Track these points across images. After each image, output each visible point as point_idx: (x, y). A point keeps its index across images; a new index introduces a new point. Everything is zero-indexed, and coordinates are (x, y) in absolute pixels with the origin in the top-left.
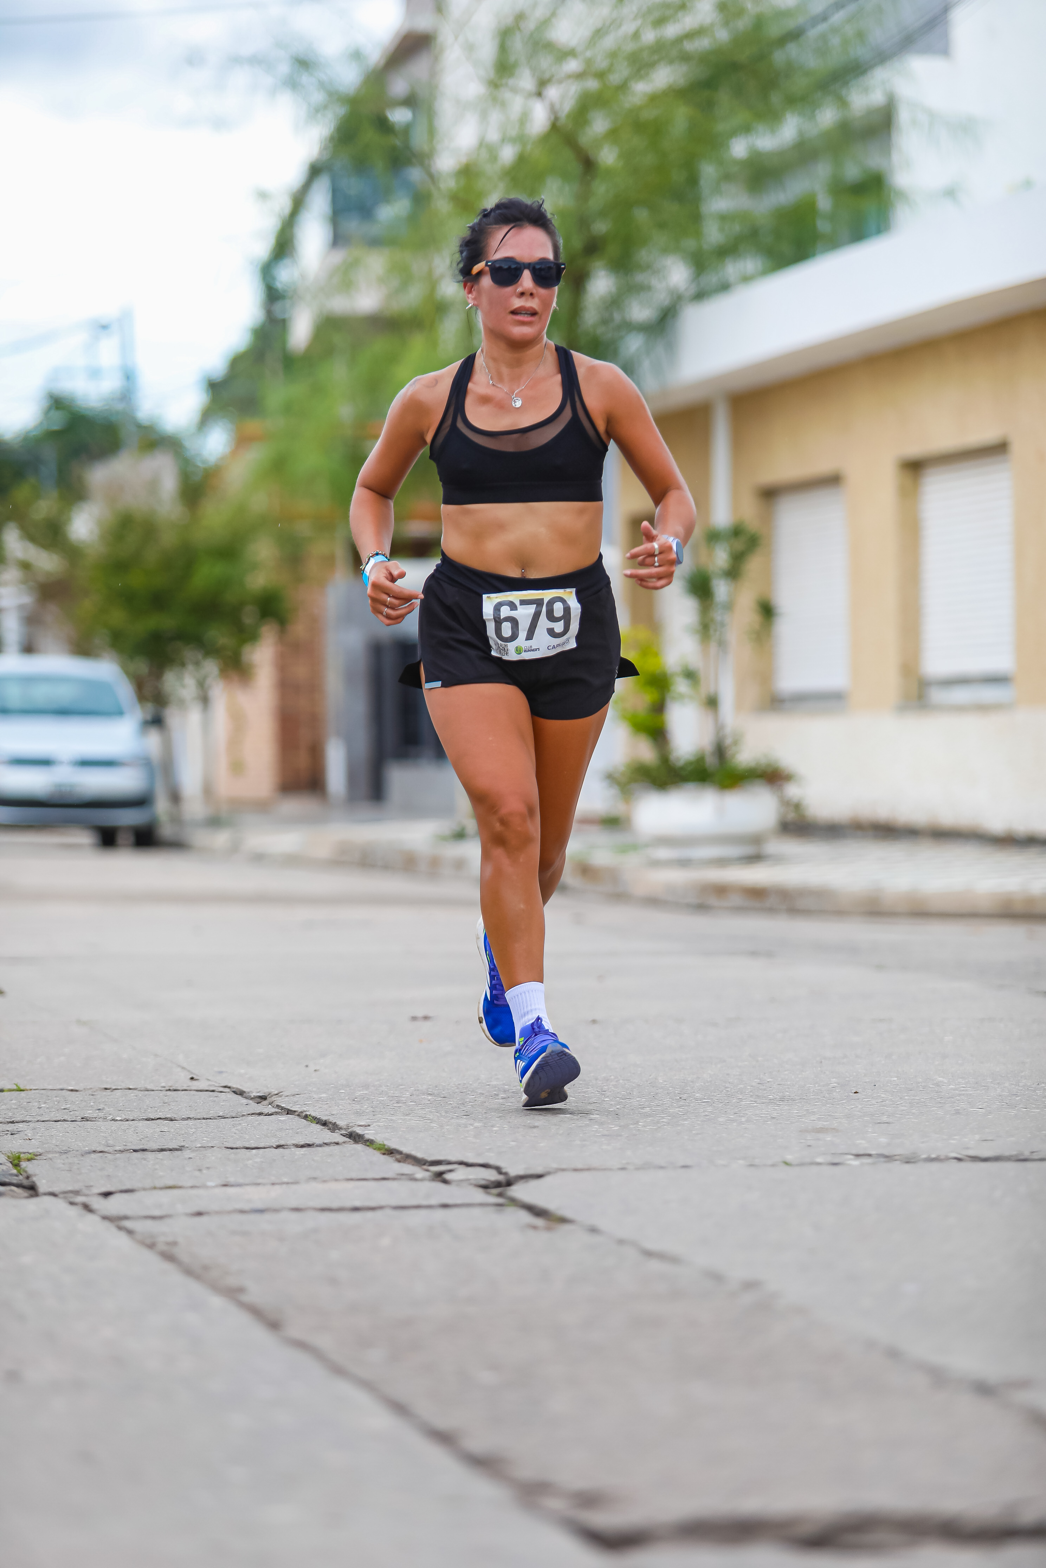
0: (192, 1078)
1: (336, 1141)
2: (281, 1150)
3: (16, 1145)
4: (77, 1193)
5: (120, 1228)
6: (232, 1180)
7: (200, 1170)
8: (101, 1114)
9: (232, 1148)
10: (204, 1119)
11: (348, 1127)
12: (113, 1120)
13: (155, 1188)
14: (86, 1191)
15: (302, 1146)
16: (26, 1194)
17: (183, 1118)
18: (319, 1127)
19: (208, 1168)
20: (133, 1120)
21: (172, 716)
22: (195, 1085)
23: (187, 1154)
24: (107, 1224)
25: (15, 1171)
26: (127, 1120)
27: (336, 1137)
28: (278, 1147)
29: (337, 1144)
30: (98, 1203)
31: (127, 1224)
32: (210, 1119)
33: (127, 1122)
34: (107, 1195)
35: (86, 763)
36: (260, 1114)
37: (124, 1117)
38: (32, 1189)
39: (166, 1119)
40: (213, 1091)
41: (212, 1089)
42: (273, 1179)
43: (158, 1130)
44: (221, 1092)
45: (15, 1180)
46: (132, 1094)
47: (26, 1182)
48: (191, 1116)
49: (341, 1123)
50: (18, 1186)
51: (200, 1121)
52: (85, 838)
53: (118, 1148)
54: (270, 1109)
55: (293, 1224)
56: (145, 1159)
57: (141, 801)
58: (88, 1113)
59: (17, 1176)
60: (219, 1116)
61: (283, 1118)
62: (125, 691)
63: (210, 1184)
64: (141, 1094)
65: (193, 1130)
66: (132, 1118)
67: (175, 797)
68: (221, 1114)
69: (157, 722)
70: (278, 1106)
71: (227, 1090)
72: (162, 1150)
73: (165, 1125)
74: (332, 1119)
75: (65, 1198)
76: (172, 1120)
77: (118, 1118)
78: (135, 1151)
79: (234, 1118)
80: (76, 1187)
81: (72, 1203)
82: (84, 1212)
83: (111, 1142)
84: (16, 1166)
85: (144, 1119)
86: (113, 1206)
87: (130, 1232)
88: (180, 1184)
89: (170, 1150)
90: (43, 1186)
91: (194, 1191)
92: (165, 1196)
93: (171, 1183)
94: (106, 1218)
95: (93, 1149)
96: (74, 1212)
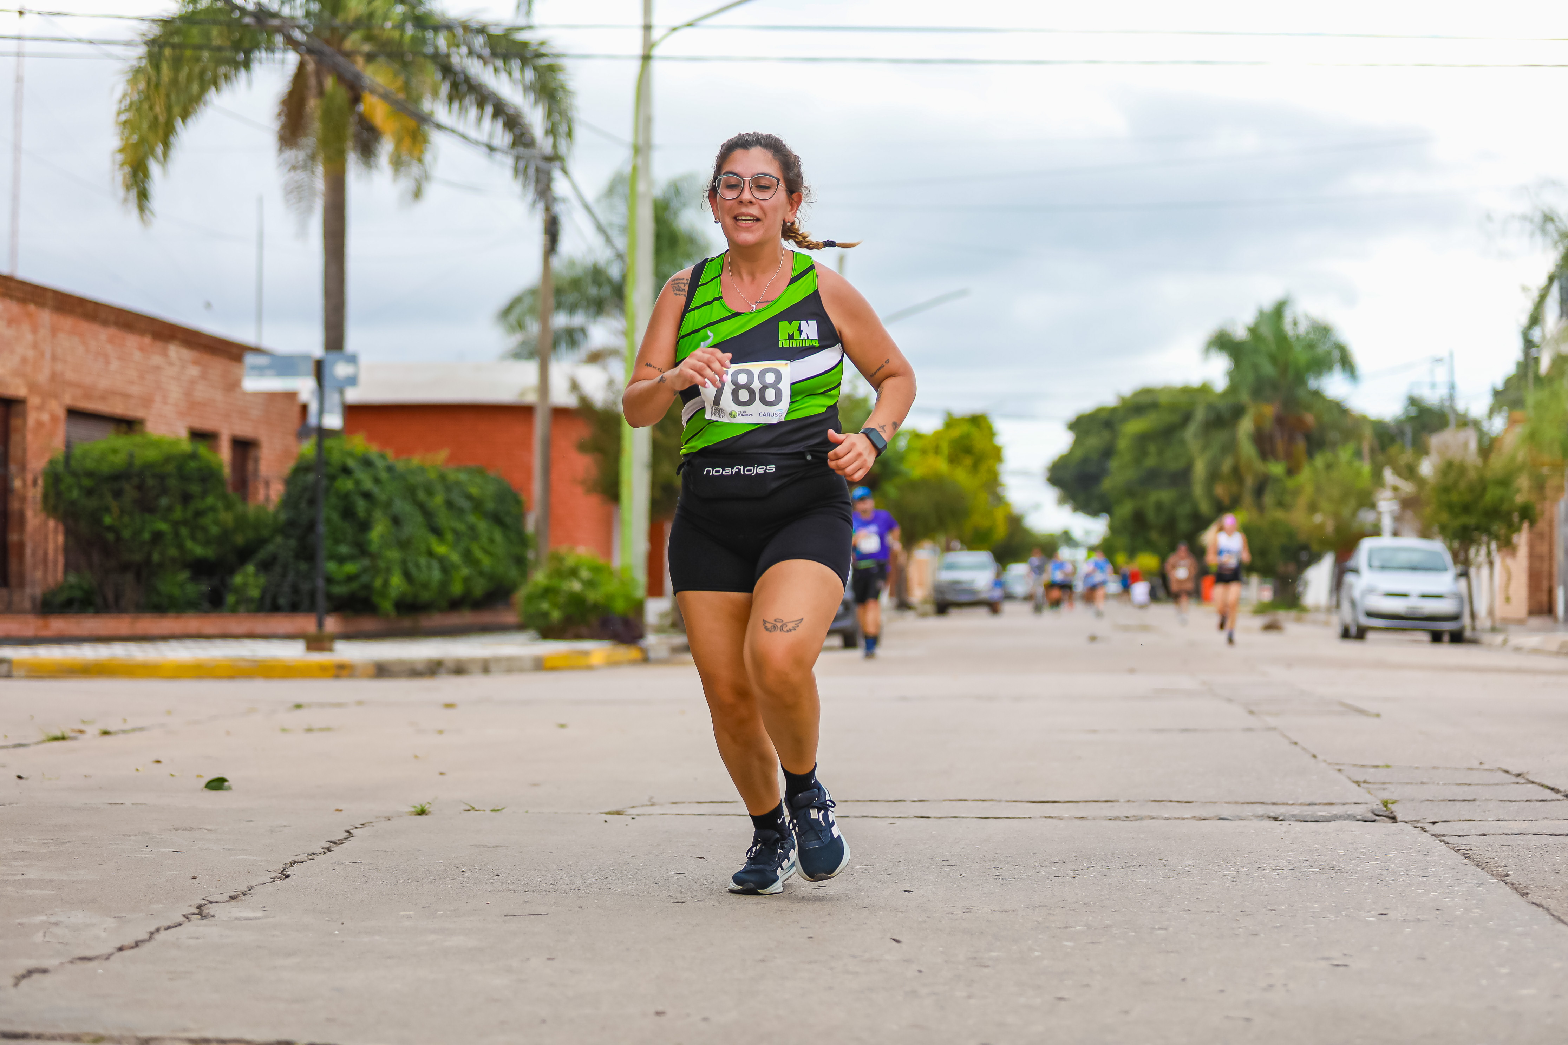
0: (1481, 764)
1: (1559, 798)
2: (1528, 803)
3: (1386, 795)
4: (1418, 821)
5: (1441, 841)
6: (1501, 817)
7: (1484, 812)
8: (1432, 781)
10: (1487, 785)
11: (1565, 792)
13: (1460, 821)
14: (1422, 821)
15: (1540, 801)
16: (1391, 822)
17: (1476, 785)
18: (1549, 791)
19: (1489, 811)
20: (1449, 784)
21: (1473, 571)
22: (1482, 767)
23: (1477, 803)
24: (1433, 839)
25: (1385, 809)
27: (1559, 796)
28: (1527, 801)
29: (1559, 800)
30: (1429, 827)
31: (1443, 838)
32: (1490, 785)
33: (1446, 785)
34: (1434, 823)
35: (1424, 596)
36: (1518, 783)
37: (1444, 783)
38: (1394, 819)
39: (1466, 784)
40: (1492, 771)
41: (1491, 769)
42: (1524, 818)
43: (1462, 790)
44: (1496, 771)
45: (1385, 814)
46: (1448, 771)
47: (1390, 815)
48: (1480, 783)
49: (1562, 789)
50: (1386, 817)
51: (1485, 786)
52: (1425, 637)
53: (1440, 799)
54: (1523, 781)
55: (1536, 841)
56: (1455, 805)
57: (1455, 618)
58: (1425, 780)
59: (1386, 811)
60: (1494, 784)
61: (1530, 785)
62: (1448, 558)
63: (1489, 819)
65: (1482, 791)
67: (1473, 616)
68: (1496, 783)
69: (1465, 574)
70: (1527, 780)
71: (1499, 770)
72: (1464, 801)
73: (1466, 788)
74: (1557, 787)
75: (1412, 824)
76: (1469, 785)
77: (1441, 783)
78: (1450, 800)
79: (1503, 785)
80: (1418, 819)
81: (1415, 827)
82: (1422, 832)
83: (1437, 796)
84: (1386, 806)
85: (1454, 784)
86: (1438, 829)
87: (1447, 843)
88: (1474, 819)
89: (1469, 801)
90: (1399, 817)
91: (1481, 823)
92: (1466, 825)
93: (1469, 818)
94: (1433, 835)
95: (1427, 798)
96: (1416, 831)
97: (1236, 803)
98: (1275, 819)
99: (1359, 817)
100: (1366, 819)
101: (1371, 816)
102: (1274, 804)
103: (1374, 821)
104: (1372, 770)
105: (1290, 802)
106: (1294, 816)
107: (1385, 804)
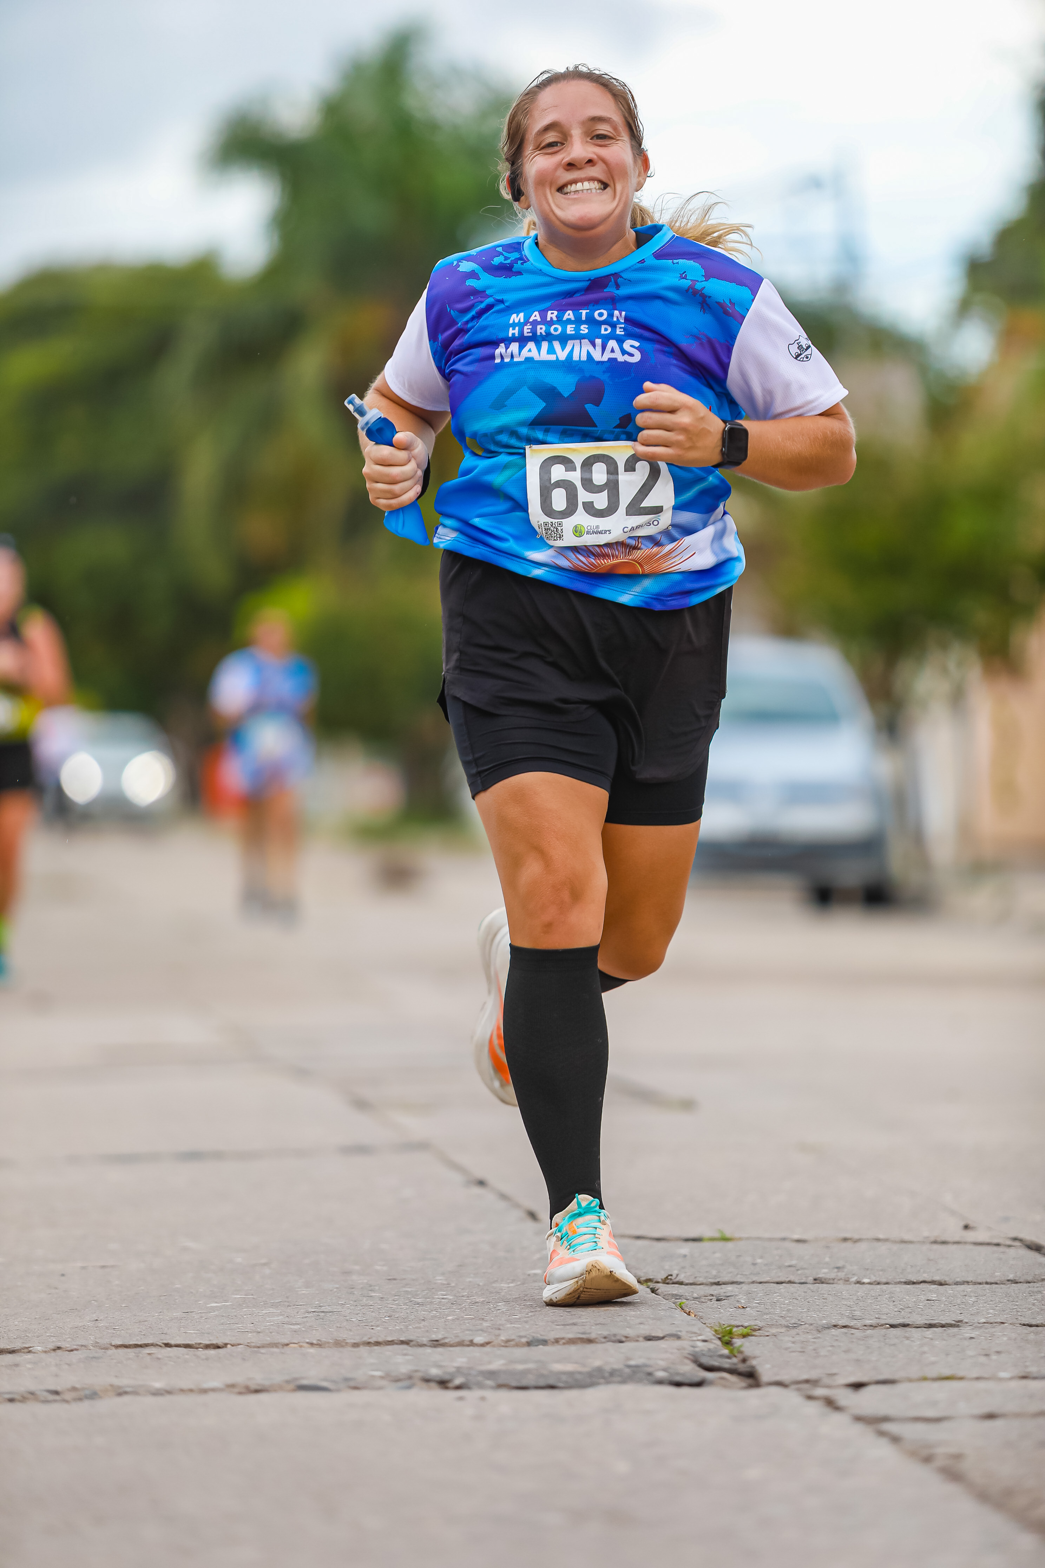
0: (966, 1227)
3: (725, 1315)
4: (816, 1383)
5: (882, 1434)
6: (1033, 1369)
7: (987, 1355)
8: (841, 1275)
9: (1031, 1326)
10: (987, 1283)
12: (858, 1282)
13: (925, 1379)
14: (826, 1381)
16: (743, 1384)
17: (957, 1282)
19: (998, 1352)
20: (887, 1283)
22: (970, 1236)
23: (966, 1332)
24: (859, 1427)
25: (726, 1352)
26: (879, 1284)
30: (846, 1398)
31: (887, 1427)
32: (996, 1283)
33: (879, 1286)
34: (858, 1386)
37: (874, 1279)
38: (751, 1377)
39: (933, 1282)
40: (998, 1245)
41: (995, 1241)
43: (923, 1298)
44: (1010, 1246)
45: (726, 1363)
46: (883, 1248)
47: (742, 1367)
48: (969, 1279)
50: (732, 1371)
51: (981, 1286)
53: (868, 1322)
56: (908, 1338)
57: (868, 848)
58: (823, 1273)
59: (728, 1357)
60: (1008, 1280)
63: (1003, 1375)
64: (895, 1247)
65: (973, 1299)
66: (884, 1280)
68: (1011, 1277)
71: (1017, 1244)
72: (931, 1326)
73: (933, 1292)
75: (798, 1390)
76: (941, 1284)
77: (866, 1280)
78: (892, 1326)
79: (1029, 1283)
80: (813, 1375)
81: (810, 1398)
82: (827, 1410)
83: (858, 1313)
84: (728, 1344)
85: (902, 1282)
86: (868, 1401)
88: (961, 1374)
89: (943, 1326)
90: (766, 1372)
91: (981, 1385)
92: (941, 1392)
93: (947, 1372)
94: (859, 1419)
95: (834, 1322)
96: (813, 1409)
97: (339, 1344)
98: (443, 1384)
99: (661, 1374)
100: (678, 1378)
101: (690, 1370)
102: (436, 1344)
103: (699, 1384)
104: (685, 1249)
105: (479, 1339)
106: (491, 1374)
107: (726, 1337)
